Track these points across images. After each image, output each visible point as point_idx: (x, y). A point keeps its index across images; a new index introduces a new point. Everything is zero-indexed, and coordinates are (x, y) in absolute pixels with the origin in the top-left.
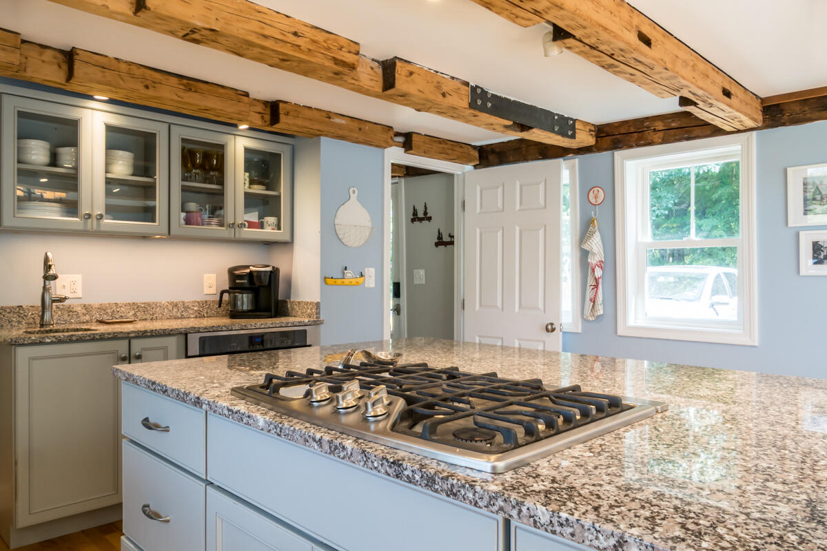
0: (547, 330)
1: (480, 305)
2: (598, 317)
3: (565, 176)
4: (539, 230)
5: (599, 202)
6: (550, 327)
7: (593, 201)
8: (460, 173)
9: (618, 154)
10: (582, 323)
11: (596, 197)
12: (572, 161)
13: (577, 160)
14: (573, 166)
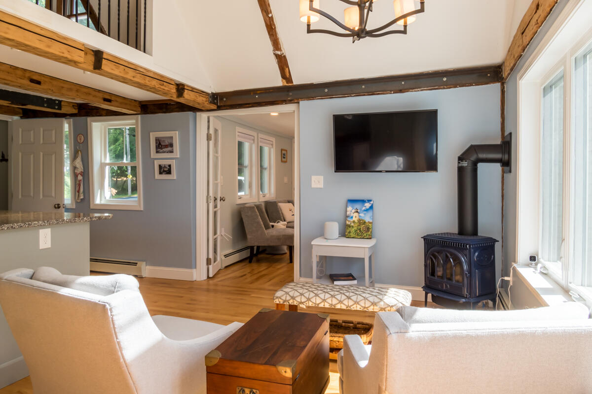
0: (55, 207)
1: (22, 195)
2: (81, 199)
3: (66, 127)
4: (52, 155)
5: (82, 141)
6: (56, 206)
7: (79, 141)
8: (10, 120)
9: (89, 119)
10: (76, 204)
11: (80, 139)
12: (69, 120)
13: (72, 120)
14: (70, 122)
